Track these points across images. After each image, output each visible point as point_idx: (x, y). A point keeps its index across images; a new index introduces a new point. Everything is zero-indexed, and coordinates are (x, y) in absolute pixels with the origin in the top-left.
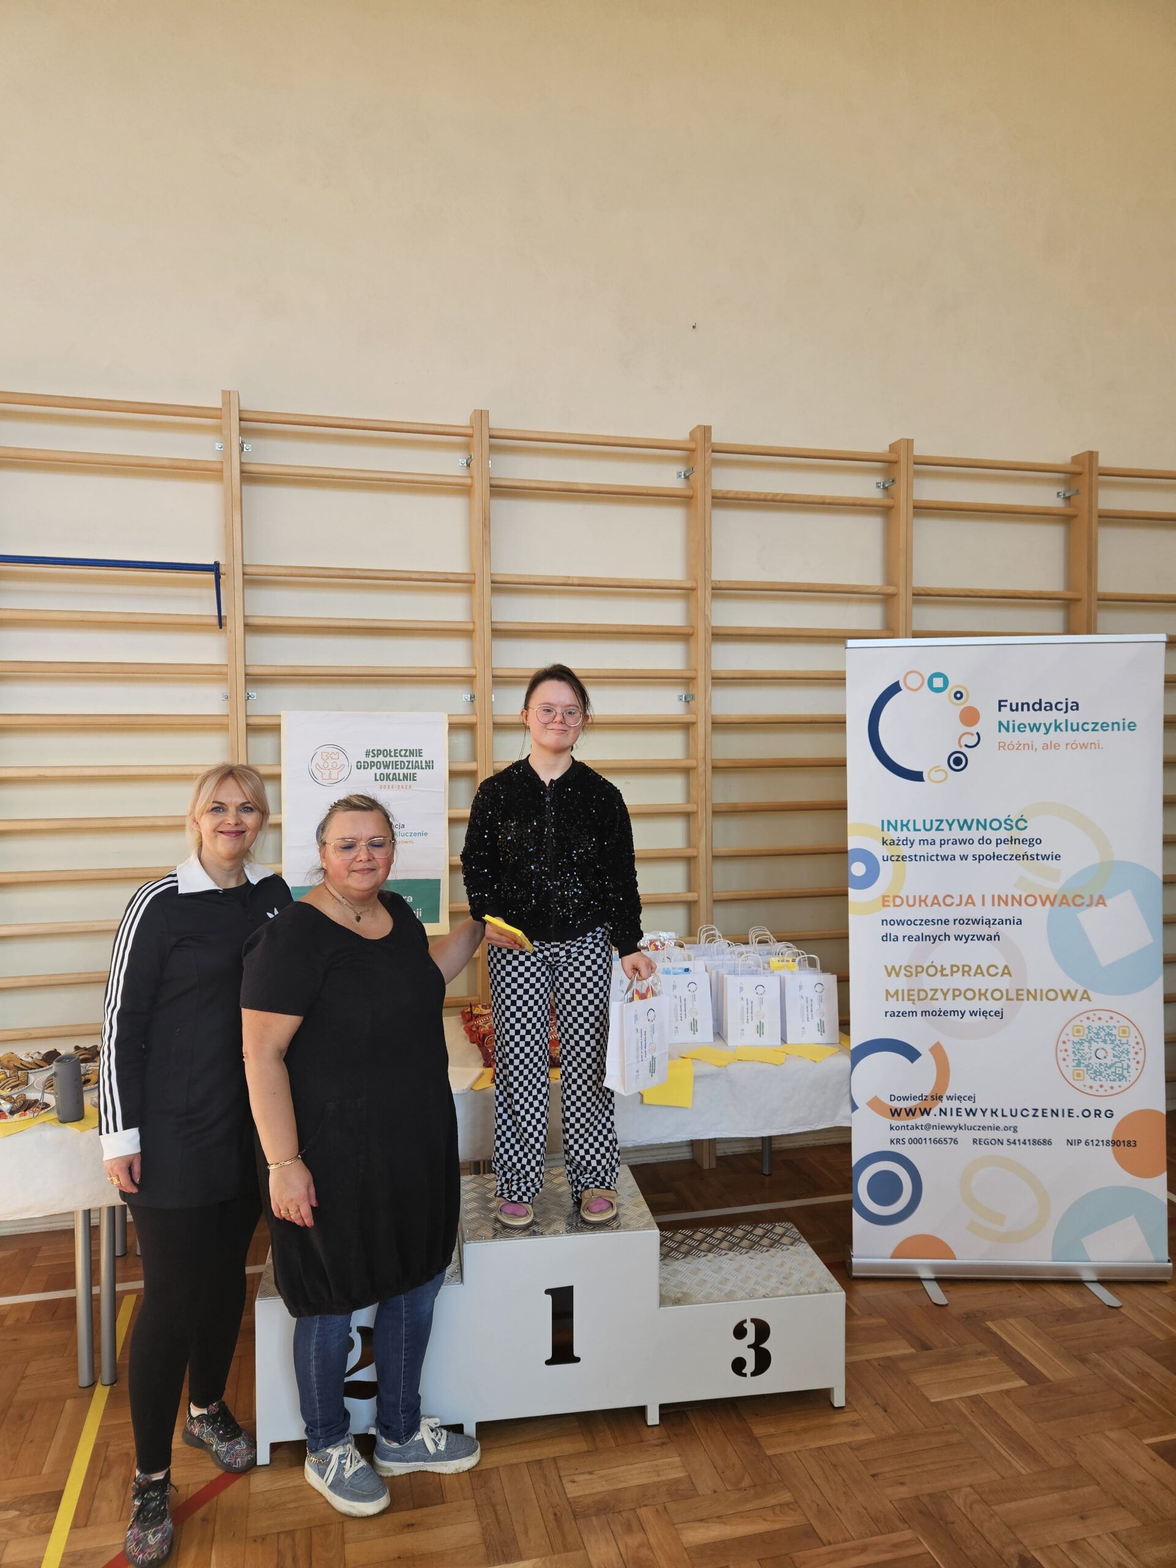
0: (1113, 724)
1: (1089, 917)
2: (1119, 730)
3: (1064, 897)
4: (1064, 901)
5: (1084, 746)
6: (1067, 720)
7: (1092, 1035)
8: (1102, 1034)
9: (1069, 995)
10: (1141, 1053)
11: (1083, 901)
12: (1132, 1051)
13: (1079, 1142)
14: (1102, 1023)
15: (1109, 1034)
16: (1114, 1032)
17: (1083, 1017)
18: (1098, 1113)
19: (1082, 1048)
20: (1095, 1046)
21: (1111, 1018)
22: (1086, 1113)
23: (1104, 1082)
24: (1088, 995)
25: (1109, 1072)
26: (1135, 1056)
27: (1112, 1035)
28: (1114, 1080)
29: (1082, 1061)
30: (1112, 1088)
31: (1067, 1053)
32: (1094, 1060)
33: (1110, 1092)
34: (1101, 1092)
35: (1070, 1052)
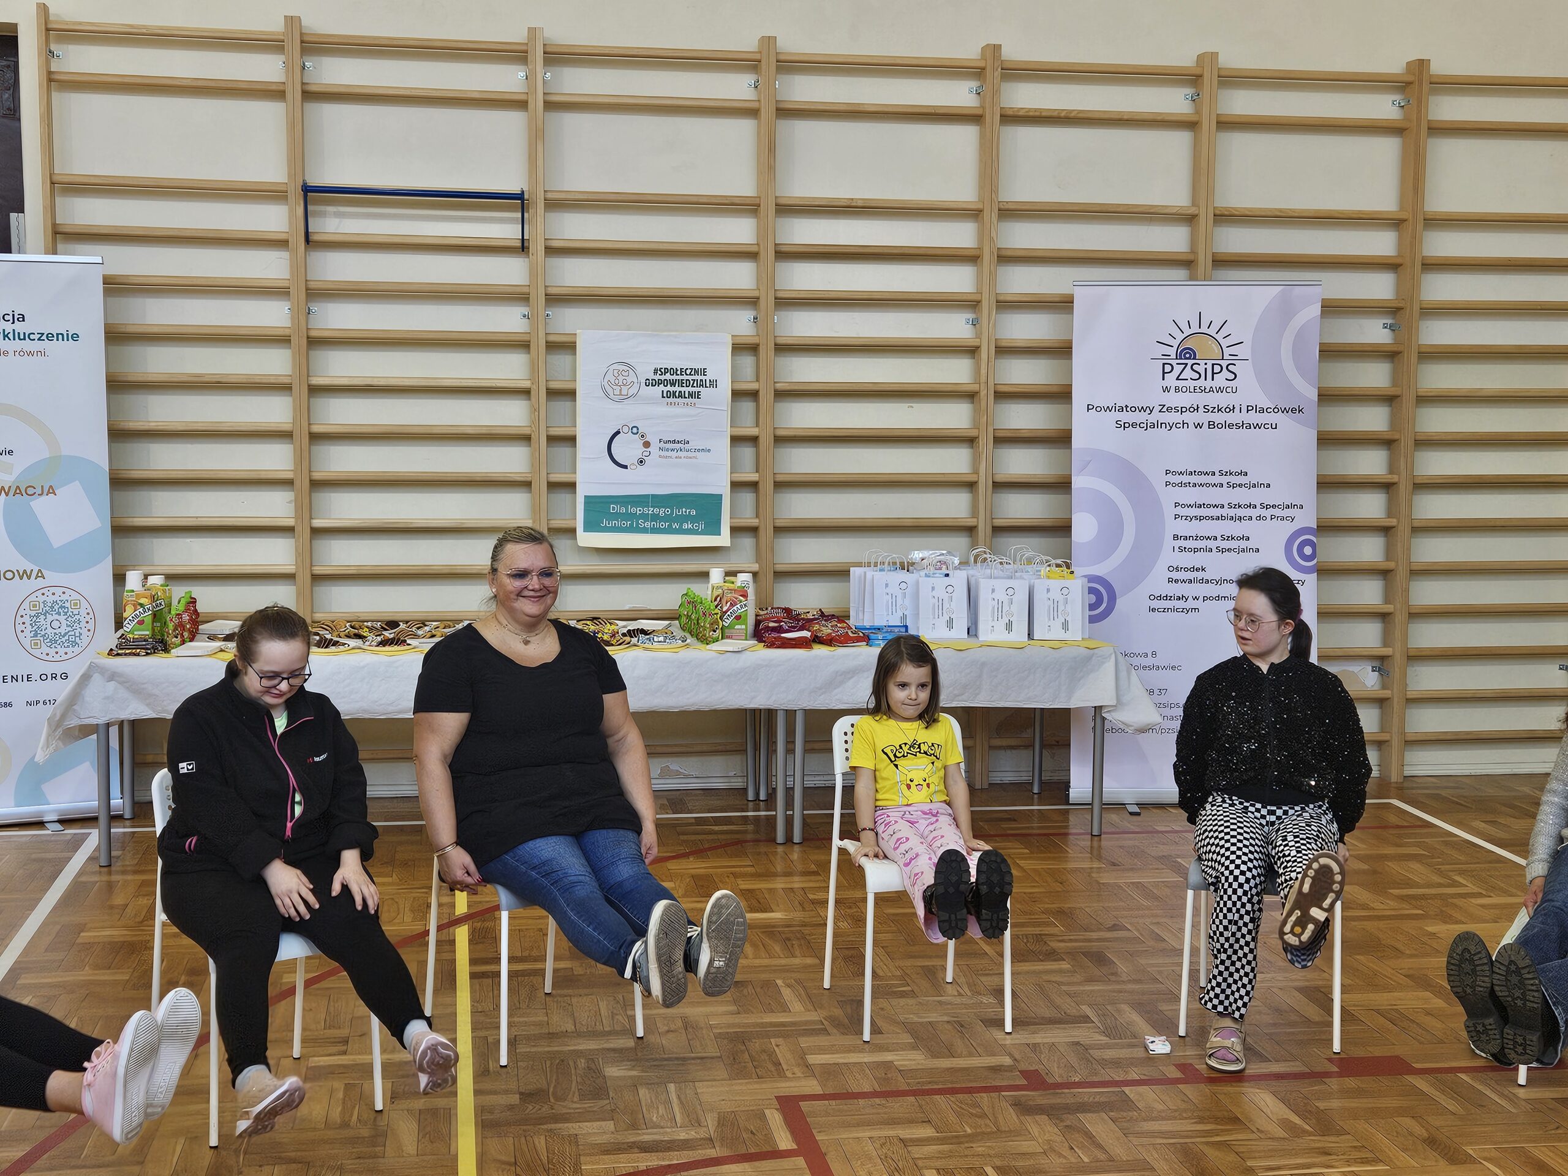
0: (57, 334)
1: (40, 505)
2: (63, 340)
3: (18, 487)
4: (18, 491)
5: (30, 354)
6: (14, 330)
7: (47, 608)
8: (56, 607)
9: (25, 575)
10: (92, 622)
11: (35, 491)
12: (83, 621)
13: (38, 702)
14: (55, 598)
15: (61, 607)
16: (67, 605)
17: (39, 593)
18: (54, 677)
19: (38, 620)
20: (50, 618)
21: (64, 593)
22: (43, 677)
23: (59, 649)
24: (42, 573)
25: (64, 640)
26: (86, 625)
27: (64, 607)
28: (68, 647)
29: (39, 632)
30: (66, 653)
31: (25, 626)
32: (50, 631)
33: (65, 657)
34: (57, 657)
35: (27, 624)
